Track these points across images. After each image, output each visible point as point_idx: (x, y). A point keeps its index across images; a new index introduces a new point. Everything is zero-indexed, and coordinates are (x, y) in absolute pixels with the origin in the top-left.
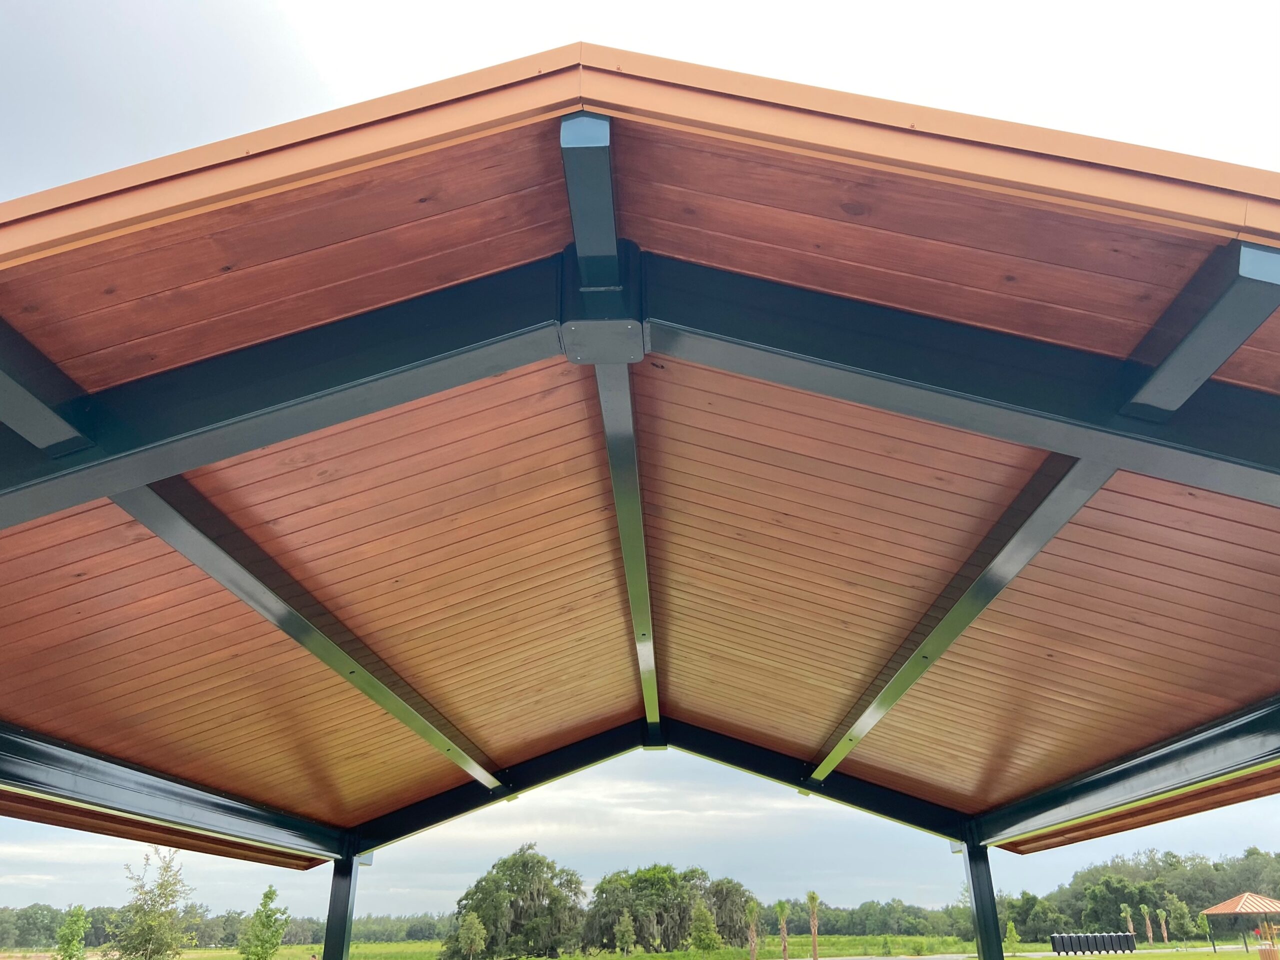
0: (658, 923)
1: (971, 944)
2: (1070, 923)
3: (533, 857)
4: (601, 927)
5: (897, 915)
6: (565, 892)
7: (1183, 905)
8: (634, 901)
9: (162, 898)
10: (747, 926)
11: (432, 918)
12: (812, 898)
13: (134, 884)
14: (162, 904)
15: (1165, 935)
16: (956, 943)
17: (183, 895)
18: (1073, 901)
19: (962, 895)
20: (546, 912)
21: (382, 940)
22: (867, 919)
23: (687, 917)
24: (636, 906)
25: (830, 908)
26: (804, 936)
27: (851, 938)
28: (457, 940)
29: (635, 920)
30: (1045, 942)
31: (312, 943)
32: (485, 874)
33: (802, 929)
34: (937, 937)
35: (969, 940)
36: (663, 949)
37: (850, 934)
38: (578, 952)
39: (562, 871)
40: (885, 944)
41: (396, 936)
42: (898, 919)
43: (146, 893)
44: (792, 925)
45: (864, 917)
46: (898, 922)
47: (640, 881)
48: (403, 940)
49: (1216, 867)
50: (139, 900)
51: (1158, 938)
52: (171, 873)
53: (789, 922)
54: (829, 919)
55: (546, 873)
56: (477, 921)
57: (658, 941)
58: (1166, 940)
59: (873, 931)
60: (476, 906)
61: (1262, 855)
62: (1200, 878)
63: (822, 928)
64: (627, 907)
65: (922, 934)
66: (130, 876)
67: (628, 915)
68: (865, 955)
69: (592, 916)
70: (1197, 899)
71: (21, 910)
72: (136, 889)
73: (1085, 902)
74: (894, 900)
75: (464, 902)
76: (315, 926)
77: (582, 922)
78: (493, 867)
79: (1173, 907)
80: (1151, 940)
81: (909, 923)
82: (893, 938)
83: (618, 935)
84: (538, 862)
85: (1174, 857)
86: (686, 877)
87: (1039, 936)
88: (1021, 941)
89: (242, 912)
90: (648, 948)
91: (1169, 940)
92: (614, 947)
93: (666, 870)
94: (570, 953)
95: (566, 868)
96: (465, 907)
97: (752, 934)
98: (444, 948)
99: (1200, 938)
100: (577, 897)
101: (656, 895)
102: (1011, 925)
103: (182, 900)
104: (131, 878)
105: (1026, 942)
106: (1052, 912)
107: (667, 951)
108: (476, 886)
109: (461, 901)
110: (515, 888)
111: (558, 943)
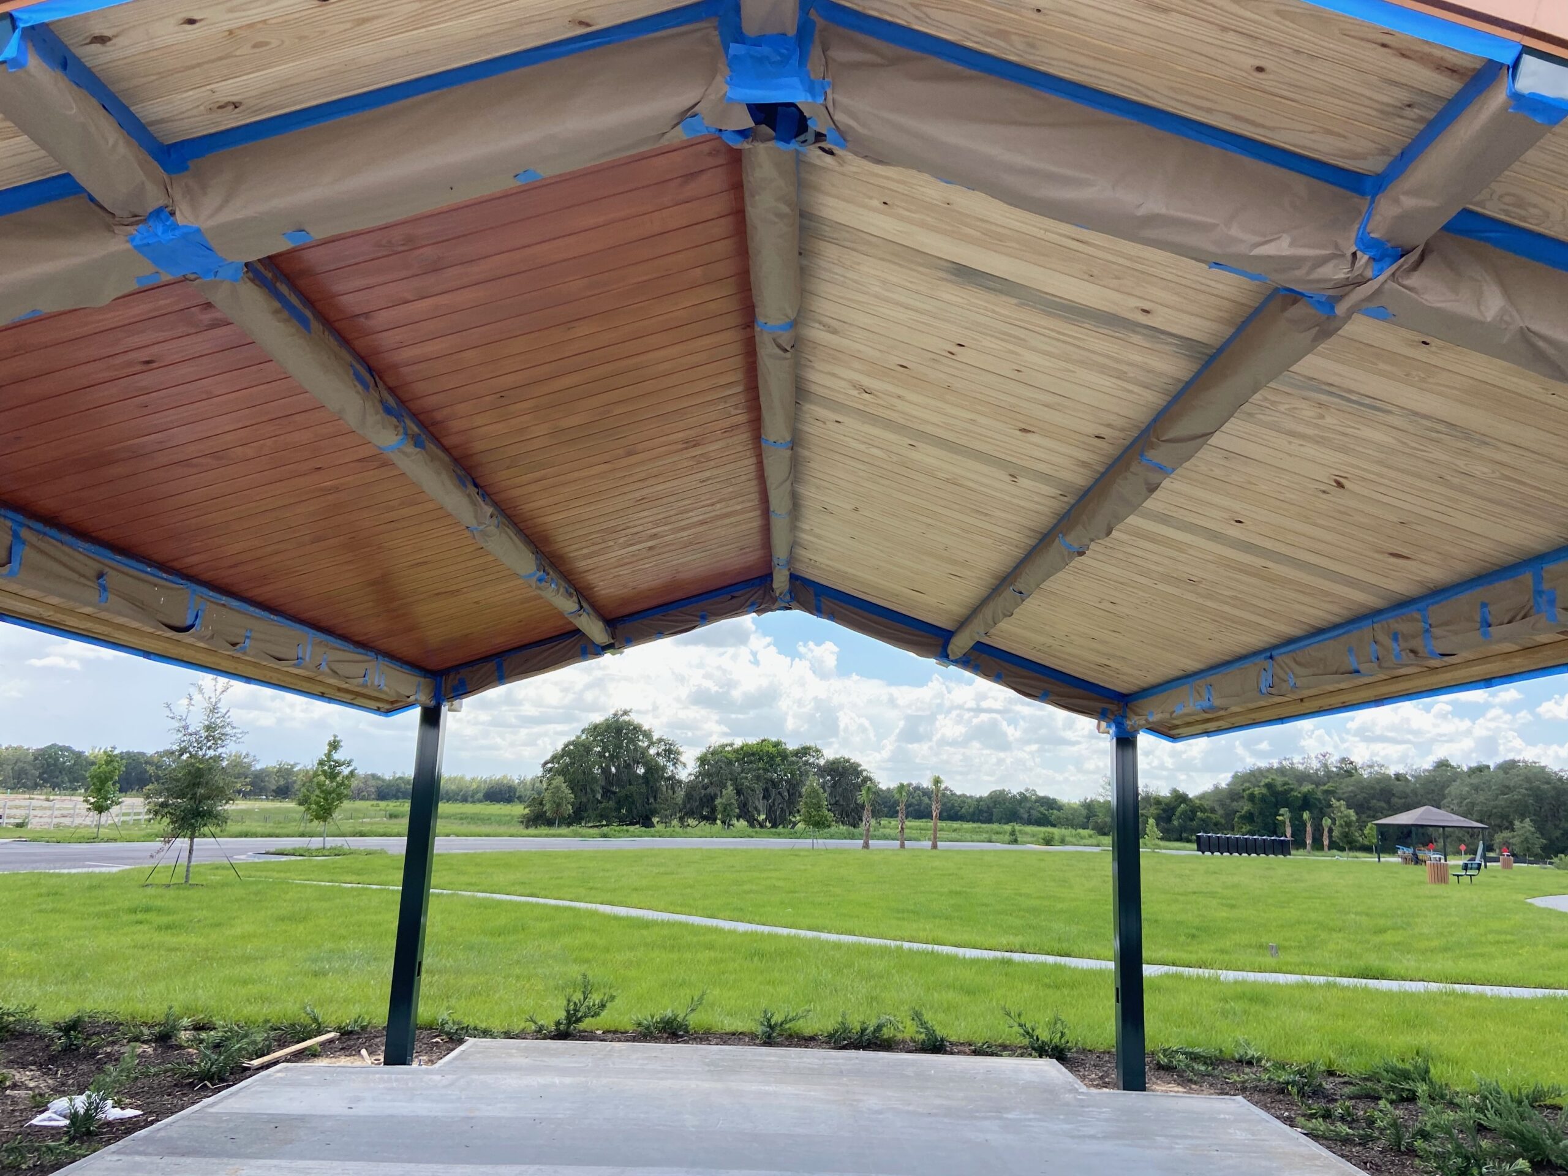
0: (764, 797)
1: (1106, 838)
2: (1221, 824)
3: (629, 723)
4: (701, 799)
5: (1028, 805)
6: (662, 761)
7: (1352, 812)
8: (739, 774)
9: (210, 741)
10: (863, 807)
11: (513, 781)
12: (937, 781)
13: (176, 724)
14: (209, 748)
15: (1326, 842)
16: (1090, 836)
17: (234, 739)
18: (1228, 801)
19: (1104, 788)
20: (641, 781)
21: (456, 800)
22: (995, 807)
23: (797, 794)
24: (741, 779)
25: (955, 794)
26: (924, 820)
27: (975, 825)
28: (541, 803)
29: (739, 792)
30: (1188, 841)
31: (378, 800)
32: (573, 738)
33: (921, 813)
34: (1070, 829)
35: (1105, 834)
36: (768, 825)
37: (974, 822)
38: (675, 822)
39: (660, 740)
40: (1013, 833)
41: (472, 797)
42: (1030, 808)
43: (191, 735)
44: (911, 809)
45: (991, 805)
46: (1029, 812)
47: (746, 755)
48: (480, 801)
49: (1398, 777)
50: (184, 741)
51: (1318, 845)
52: (219, 715)
53: (908, 806)
54: (953, 804)
55: (642, 741)
56: (564, 785)
57: (762, 817)
58: (1326, 848)
59: (1001, 819)
60: (562, 770)
61: (1452, 767)
62: (1378, 787)
63: (945, 814)
64: (731, 780)
65: (1054, 826)
66: (172, 715)
67: (731, 788)
68: (990, 841)
69: (691, 787)
70: (1369, 808)
71: (38, 750)
72: (179, 730)
73: (1241, 804)
74: (1027, 790)
75: (550, 765)
76: (379, 782)
77: (681, 793)
78: (583, 732)
79: (1339, 814)
80: (1308, 847)
81: (1042, 813)
82: (1022, 828)
83: (719, 808)
84: (635, 728)
85: (1351, 763)
86: (796, 753)
87: (1184, 835)
88: (1162, 839)
89: (296, 764)
90: (752, 821)
91: (1330, 848)
92: (715, 820)
93: (777, 744)
94: (666, 823)
95: (664, 737)
96: (551, 770)
97: (866, 815)
98: (527, 811)
99: (1367, 849)
100: (676, 768)
101: (764, 769)
102: (1151, 821)
103: (232, 743)
104: (173, 718)
105: (1169, 840)
106: (1202, 812)
107: (772, 827)
108: (563, 749)
109: (546, 763)
110: (607, 754)
111: (654, 812)
